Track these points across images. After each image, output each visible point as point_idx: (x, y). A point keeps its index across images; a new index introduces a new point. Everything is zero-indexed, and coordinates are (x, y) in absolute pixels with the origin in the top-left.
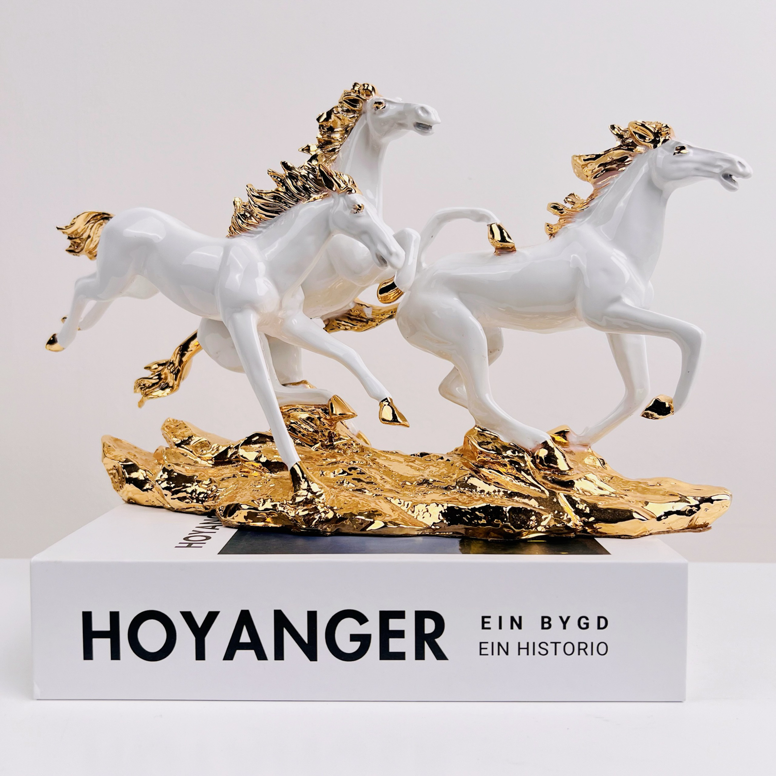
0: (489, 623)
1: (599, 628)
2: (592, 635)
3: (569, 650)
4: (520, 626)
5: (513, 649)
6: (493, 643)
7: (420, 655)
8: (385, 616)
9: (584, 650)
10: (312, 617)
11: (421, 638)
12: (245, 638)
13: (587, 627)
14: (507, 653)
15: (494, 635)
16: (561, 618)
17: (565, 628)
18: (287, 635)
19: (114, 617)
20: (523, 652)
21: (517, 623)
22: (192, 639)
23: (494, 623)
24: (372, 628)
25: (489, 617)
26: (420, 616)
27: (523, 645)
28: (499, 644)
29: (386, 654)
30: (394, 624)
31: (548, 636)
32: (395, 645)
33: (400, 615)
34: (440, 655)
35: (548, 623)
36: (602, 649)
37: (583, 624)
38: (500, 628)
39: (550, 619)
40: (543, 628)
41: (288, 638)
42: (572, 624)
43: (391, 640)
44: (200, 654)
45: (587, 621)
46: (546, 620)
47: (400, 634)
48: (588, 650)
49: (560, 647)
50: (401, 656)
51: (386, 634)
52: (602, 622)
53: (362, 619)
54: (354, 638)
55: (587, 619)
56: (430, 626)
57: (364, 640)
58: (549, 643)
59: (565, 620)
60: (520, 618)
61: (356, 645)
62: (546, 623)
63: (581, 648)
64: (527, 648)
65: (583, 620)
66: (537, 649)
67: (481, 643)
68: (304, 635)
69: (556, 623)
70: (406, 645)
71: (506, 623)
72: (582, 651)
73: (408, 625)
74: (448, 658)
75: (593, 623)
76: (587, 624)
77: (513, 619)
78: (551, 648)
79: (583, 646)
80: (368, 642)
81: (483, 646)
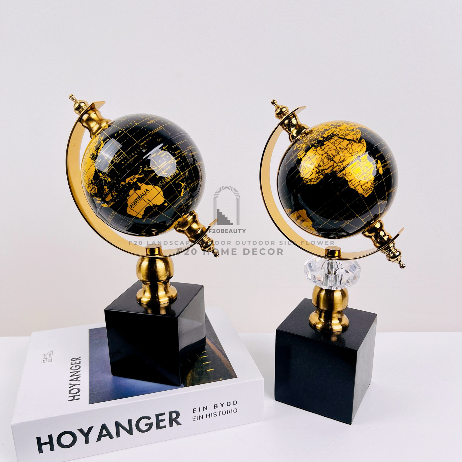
0: (195, 410)
1: (234, 404)
2: (232, 407)
3: (224, 413)
4: (206, 409)
5: (205, 417)
6: (197, 417)
7: (171, 425)
8: (157, 416)
9: (229, 412)
10: (130, 421)
11: (171, 420)
12: (105, 433)
14: (202, 418)
15: (198, 414)
16: (221, 404)
17: (222, 407)
18: (121, 429)
19: (50, 437)
20: (208, 417)
21: (205, 408)
23: (198, 410)
24: (153, 420)
25: (196, 408)
26: (171, 414)
27: (208, 415)
28: (199, 416)
29: (158, 427)
30: (161, 418)
31: (217, 410)
32: (162, 424)
33: (163, 414)
34: (178, 424)
35: (217, 406)
36: (235, 411)
37: (228, 404)
38: (200, 411)
39: (217, 405)
40: (215, 408)
42: (225, 405)
43: (160, 423)
44: (87, 441)
45: (230, 403)
46: (216, 405)
47: (164, 420)
48: (231, 412)
49: (221, 413)
50: (164, 427)
51: (158, 421)
52: (235, 403)
53: (149, 418)
54: (146, 425)
55: (230, 402)
56: (174, 416)
57: (150, 425)
58: (217, 412)
59: (222, 404)
60: (207, 407)
61: (148, 427)
62: (216, 406)
63: (228, 412)
64: (210, 415)
65: (229, 403)
66: (213, 415)
67: (193, 417)
68: (127, 427)
69: (219, 406)
70: (167, 423)
71: (202, 409)
72: (228, 413)
73: (166, 417)
74: (181, 424)
75: (232, 403)
76: (230, 404)
77: (204, 408)
78: (218, 414)
79: (228, 411)
80: (152, 425)
81: (194, 418)
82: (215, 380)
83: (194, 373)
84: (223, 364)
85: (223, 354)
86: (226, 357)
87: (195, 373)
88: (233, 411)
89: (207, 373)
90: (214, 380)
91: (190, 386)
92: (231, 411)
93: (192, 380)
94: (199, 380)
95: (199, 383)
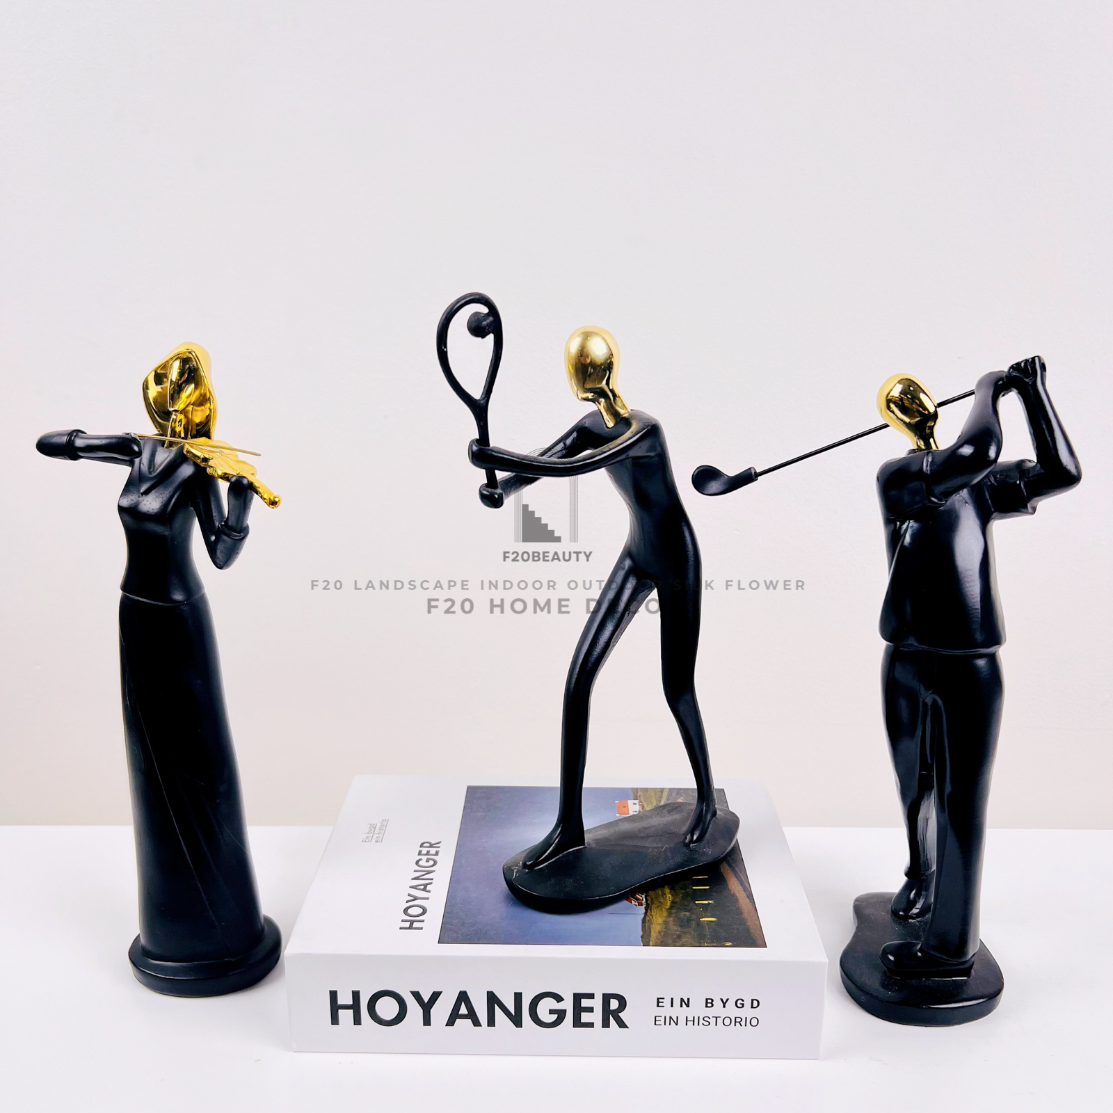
0: (662, 1002)
1: (752, 1007)
2: (747, 1012)
3: (727, 1021)
4: (688, 1006)
5: (682, 1021)
6: (665, 1017)
7: (606, 1024)
8: (578, 997)
9: (739, 1022)
10: (518, 997)
11: (607, 1014)
12: (463, 1010)
13: (743, 1006)
14: (677, 1024)
15: (667, 1011)
16: (722, 1000)
17: (724, 1007)
19: (356, 995)
20: (690, 1023)
21: (685, 1003)
22: (420, 1011)
23: (667, 1003)
24: (568, 1005)
25: (663, 998)
26: (607, 998)
27: (690, 1018)
28: (671, 1018)
29: (577, 1023)
30: (585, 1003)
31: (710, 1012)
32: (585, 1017)
33: (591, 996)
34: (622, 1024)
35: (711, 1003)
36: (754, 1022)
37: (739, 1004)
38: (672, 1006)
39: (712, 1000)
40: (707, 1006)
41: (498, 1011)
42: (731, 1004)
43: (583, 1014)
44: (427, 1021)
45: (743, 1002)
46: (710, 1001)
47: (591, 1010)
48: (743, 1023)
49: (720, 1020)
50: (591, 1025)
51: (578, 1010)
52: (755, 1004)
53: (559, 998)
54: (551, 1012)
55: (743, 1000)
56: (614, 1004)
57: (561, 1015)
58: (711, 1017)
59: (724, 1001)
60: (688, 999)
61: (555, 1017)
62: (709, 1003)
63: (737, 1021)
64: (694, 1021)
65: (740, 1002)
66: (701, 1021)
67: (655, 1017)
68: (512, 1011)
69: (718, 1003)
70: (596, 1017)
71: (677, 1002)
72: (737, 1024)
73: (597, 1003)
74: (629, 1027)
75: (748, 1004)
76: (743, 1005)
77: (682, 1000)
78: (713, 1021)
80: (563, 1015)
81: (657, 1018)
82: (715, 944)
83: (671, 919)
84: (739, 912)
85: (745, 891)
86: (750, 897)
87: (674, 921)
88: (749, 1022)
89: (699, 924)
90: (713, 942)
91: (656, 945)
92: (744, 1020)
93: (662, 934)
94: (679, 937)
95: (677, 944)
